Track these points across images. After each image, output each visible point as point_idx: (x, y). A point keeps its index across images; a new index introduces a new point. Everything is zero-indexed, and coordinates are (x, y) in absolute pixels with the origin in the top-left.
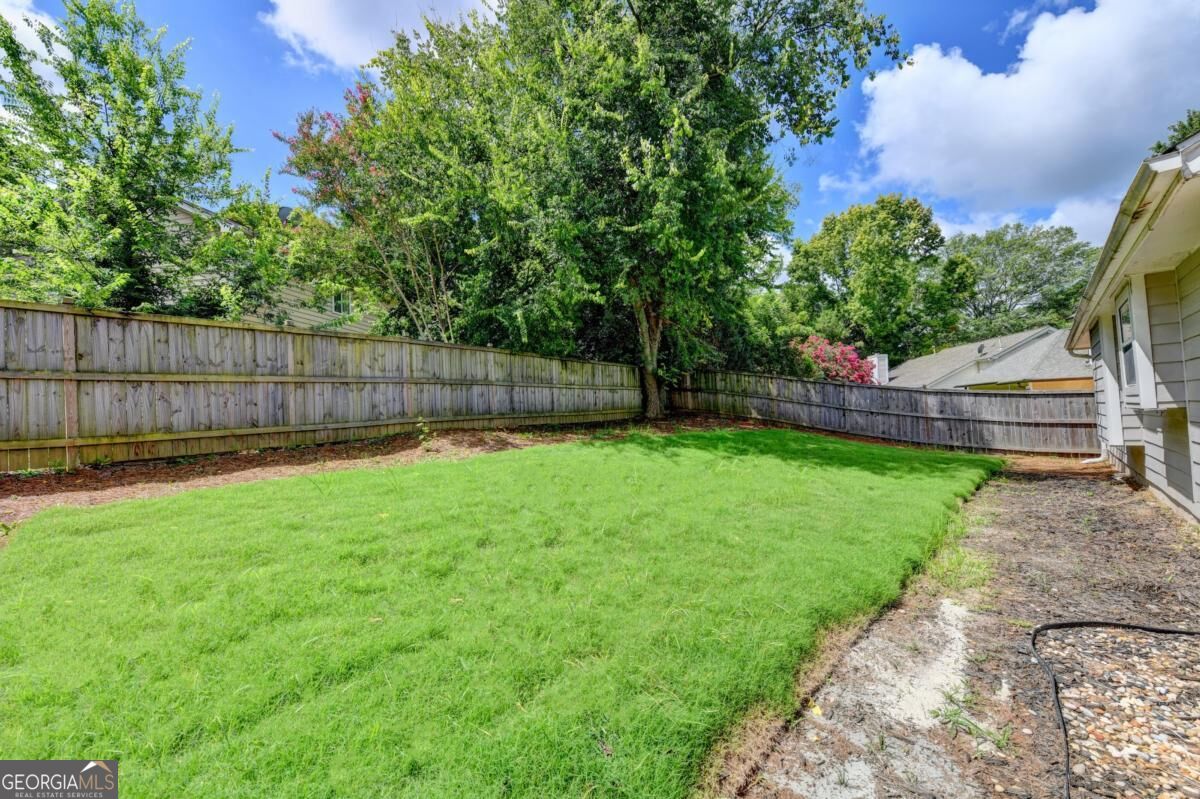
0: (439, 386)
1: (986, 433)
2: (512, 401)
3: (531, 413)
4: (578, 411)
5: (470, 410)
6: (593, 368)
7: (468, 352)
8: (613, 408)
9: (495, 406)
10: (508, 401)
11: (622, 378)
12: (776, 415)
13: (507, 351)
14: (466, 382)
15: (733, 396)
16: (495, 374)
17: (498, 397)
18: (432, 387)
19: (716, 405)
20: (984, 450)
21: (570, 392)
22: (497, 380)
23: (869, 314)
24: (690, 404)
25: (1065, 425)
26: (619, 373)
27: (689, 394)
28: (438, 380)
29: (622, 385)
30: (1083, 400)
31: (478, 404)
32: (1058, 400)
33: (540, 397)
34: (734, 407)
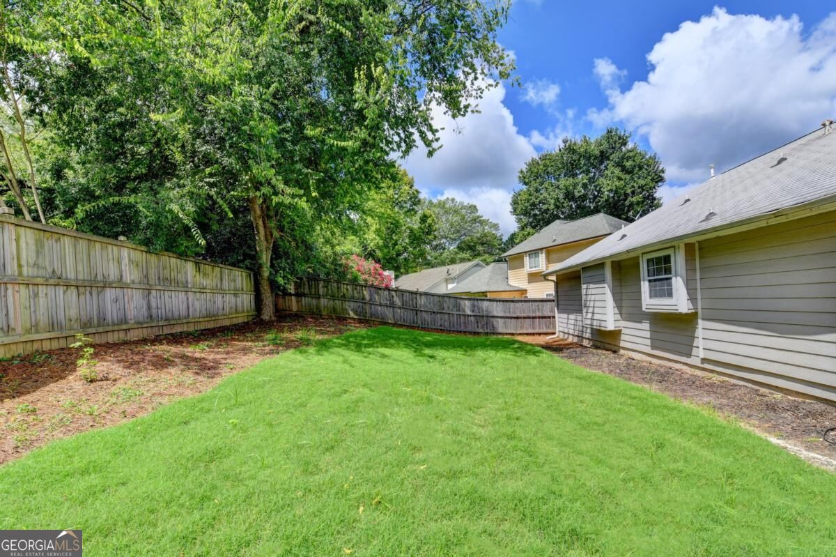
0: (61, 290)
1: (495, 323)
2: (149, 308)
3: (169, 320)
4: (210, 316)
5: (102, 320)
6: (221, 272)
7: (98, 245)
8: (237, 312)
9: (132, 314)
10: (145, 307)
11: (242, 284)
12: (368, 315)
13: (143, 248)
14: (96, 285)
15: (334, 300)
16: (131, 274)
17: (134, 304)
18: (51, 290)
19: (318, 307)
20: (494, 333)
21: (203, 296)
22: (133, 282)
23: (381, 242)
24: (295, 308)
25: (529, 318)
26: (239, 278)
27: (293, 298)
28: (58, 281)
29: (242, 290)
30: (537, 304)
31: (111, 312)
32: (527, 304)
33: (175, 302)
34: (334, 309)
